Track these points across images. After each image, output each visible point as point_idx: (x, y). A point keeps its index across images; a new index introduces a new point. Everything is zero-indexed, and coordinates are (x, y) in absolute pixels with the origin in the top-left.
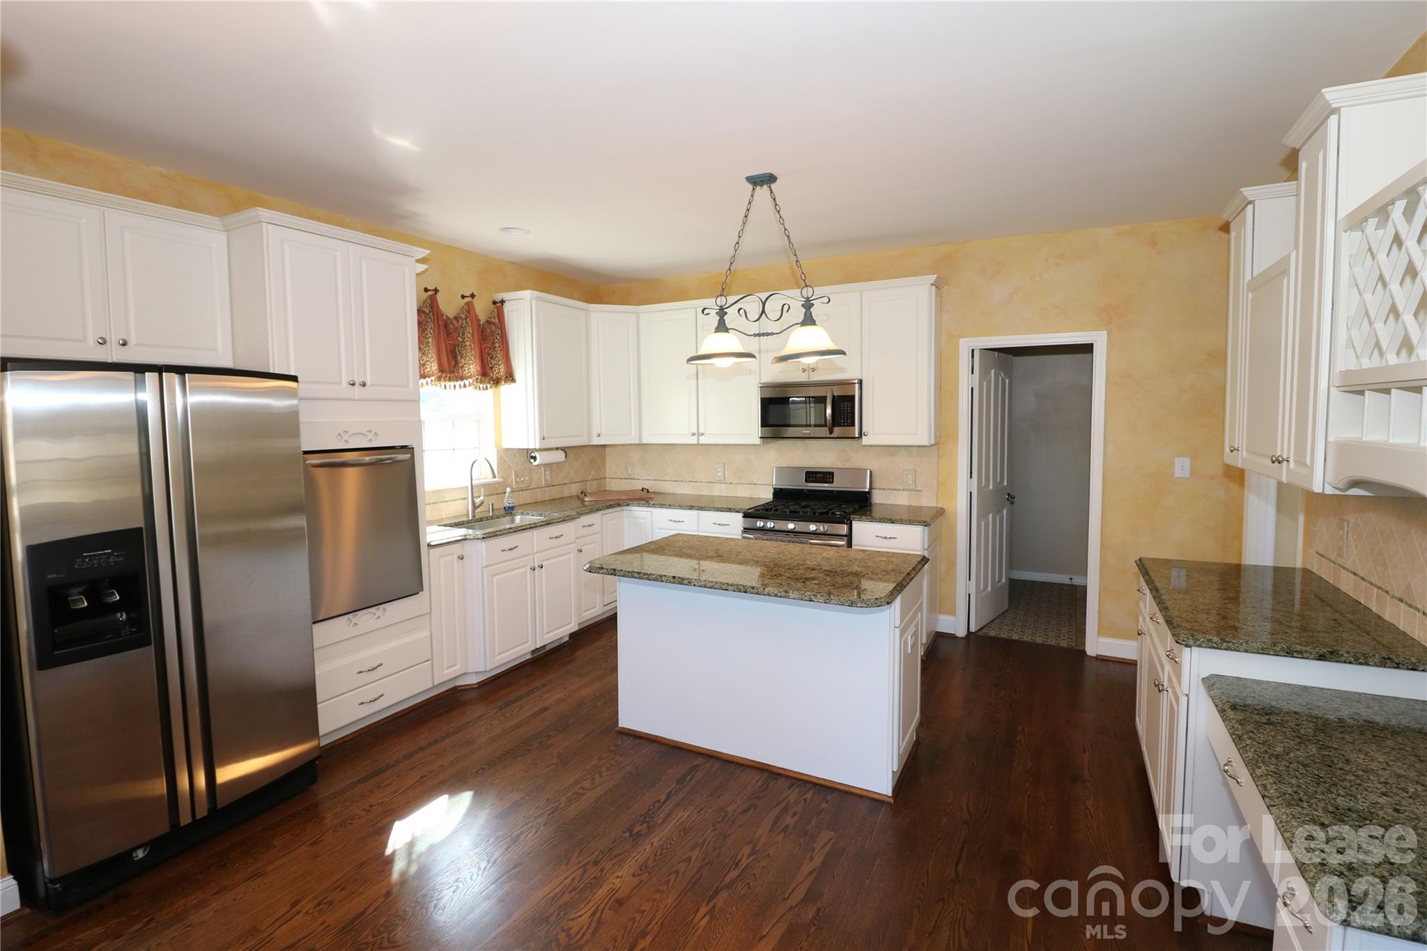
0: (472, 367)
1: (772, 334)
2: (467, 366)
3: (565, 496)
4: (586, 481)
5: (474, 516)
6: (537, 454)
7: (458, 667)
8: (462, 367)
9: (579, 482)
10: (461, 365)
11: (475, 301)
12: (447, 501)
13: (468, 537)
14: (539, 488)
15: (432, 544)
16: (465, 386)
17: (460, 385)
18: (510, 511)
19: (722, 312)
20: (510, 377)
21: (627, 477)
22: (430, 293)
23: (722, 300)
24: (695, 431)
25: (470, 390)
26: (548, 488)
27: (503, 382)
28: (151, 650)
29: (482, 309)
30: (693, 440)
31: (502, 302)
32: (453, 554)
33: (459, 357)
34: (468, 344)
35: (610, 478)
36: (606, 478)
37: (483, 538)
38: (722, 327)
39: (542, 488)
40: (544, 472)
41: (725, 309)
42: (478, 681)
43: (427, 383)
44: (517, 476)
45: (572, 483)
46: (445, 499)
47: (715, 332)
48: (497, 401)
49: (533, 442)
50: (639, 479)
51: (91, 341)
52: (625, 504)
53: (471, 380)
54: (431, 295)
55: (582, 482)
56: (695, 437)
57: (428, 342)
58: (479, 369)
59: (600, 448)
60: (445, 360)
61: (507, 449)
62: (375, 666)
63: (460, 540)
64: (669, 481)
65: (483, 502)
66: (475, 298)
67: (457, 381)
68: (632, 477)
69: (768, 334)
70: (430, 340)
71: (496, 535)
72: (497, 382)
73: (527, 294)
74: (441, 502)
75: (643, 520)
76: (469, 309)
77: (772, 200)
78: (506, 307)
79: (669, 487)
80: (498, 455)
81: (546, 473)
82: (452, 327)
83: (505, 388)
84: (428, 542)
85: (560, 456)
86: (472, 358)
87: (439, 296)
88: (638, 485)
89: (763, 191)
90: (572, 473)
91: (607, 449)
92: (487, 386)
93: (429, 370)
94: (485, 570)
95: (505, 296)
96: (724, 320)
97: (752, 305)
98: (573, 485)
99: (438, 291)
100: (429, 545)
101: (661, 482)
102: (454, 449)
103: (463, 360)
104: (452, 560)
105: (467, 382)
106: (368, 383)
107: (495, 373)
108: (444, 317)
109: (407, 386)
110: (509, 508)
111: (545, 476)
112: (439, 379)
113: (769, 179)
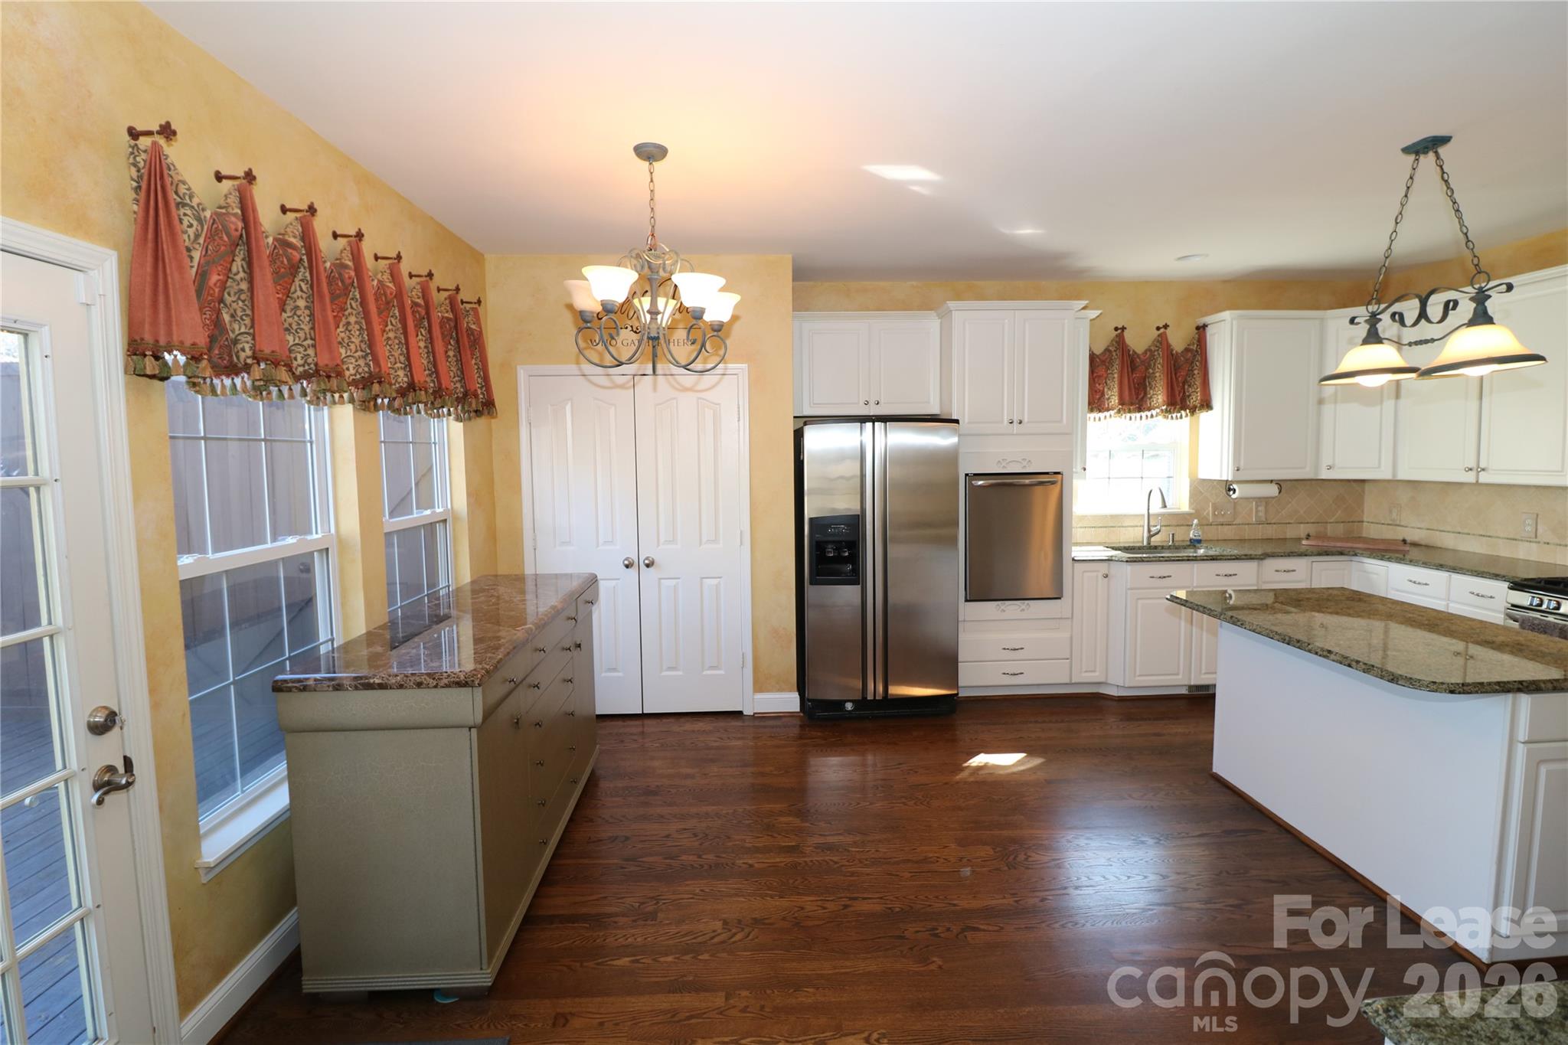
0: (1159, 396)
1: (1433, 340)
2: (1156, 396)
3: (1288, 537)
4: (1327, 523)
5: (1149, 543)
6: (1235, 486)
7: (1097, 674)
8: (1151, 397)
9: (1313, 523)
10: (1149, 396)
11: (1168, 331)
12: (1125, 527)
13: (1114, 558)
14: (1248, 524)
15: (1076, 558)
16: (1152, 416)
17: (1147, 416)
18: (1195, 543)
19: (1374, 320)
20: (1207, 405)
21: (1390, 522)
22: (1119, 331)
23: (1372, 308)
24: (1472, 464)
25: (1160, 420)
26: (1261, 526)
27: (1197, 411)
28: (859, 587)
29: (1178, 341)
30: (1470, 478)
31: (1205, 326)
32: (1098, 571)
33: (1148, 389)
34: (1157, 375)
35: (1368, 522)
36: (1363, 522)
37: (1127, 561)
38: (1373, 337)
39: (1251, 524)
40: (1256, 508)
41: (1379, 314)
42: (1119, 695)
43: (1111, 416)
44: (1215, 508)
45: (1301, 523)
46: (1124, 525)
47: (1362, 345)
48: (1194, 431)
49: (1227, 475)
50: (1406, 527)
51: (862, 403)
52: (1351, 553)
53: (1158, 410)
54: (1119, 334)
55: (1318, 523)
56: (1473, 474)
57: (1114, 378)
58: (1165, 399)
59: (1354, 485)
60: (1126, 393)
61: (1204, 480)
62: (1017, 648)
63: (1106, 560)
64: (1448, 532)
65: (1160, 531)
66: (1169, 329)
67: (1143, 412)
68: (1398, 523)
69: (1426, 342)
70: (1116, 376)
71: (1143, 561)
72: (1193, 410)
73: (1227, 315)
74: (1119, 527)
75: (1375, 576)
76: (1162, 341)
77: (1438, 168)
78: (1209, 331)
79: (1448, 541)
80: (1190, 486)
81: (1260, 508)
82: (1138, 360)
83: (1204, 416)
84: (1073, 556)
85: (1272, 490)
86: (1161, 388)
87: (1126, 333)
88: (1400, 534)
89: (1428, 160)
90: (1302, 512)
91: (1367, 486)
92: (1181, 415)
93: (1113, 403)
94: (1129, 592)
95: (1207, 320)
96: (1377, 329)
97: (1410, 308)
98: (1302, 525)
99: (1125, 328)
100: (1073, 560)
101: (1437, 532)
102: (1142, 478)
103: (1151, 392)
104: (1097, 576)
105: (1154, 412)
106: (1026, 420)
107: (1192, 401)
108: (1131, 352)
109: (1061, 421)
110: (1195, 540)
111: (1257, 512)
112: (1119, 411)
113: (1433, 144)
